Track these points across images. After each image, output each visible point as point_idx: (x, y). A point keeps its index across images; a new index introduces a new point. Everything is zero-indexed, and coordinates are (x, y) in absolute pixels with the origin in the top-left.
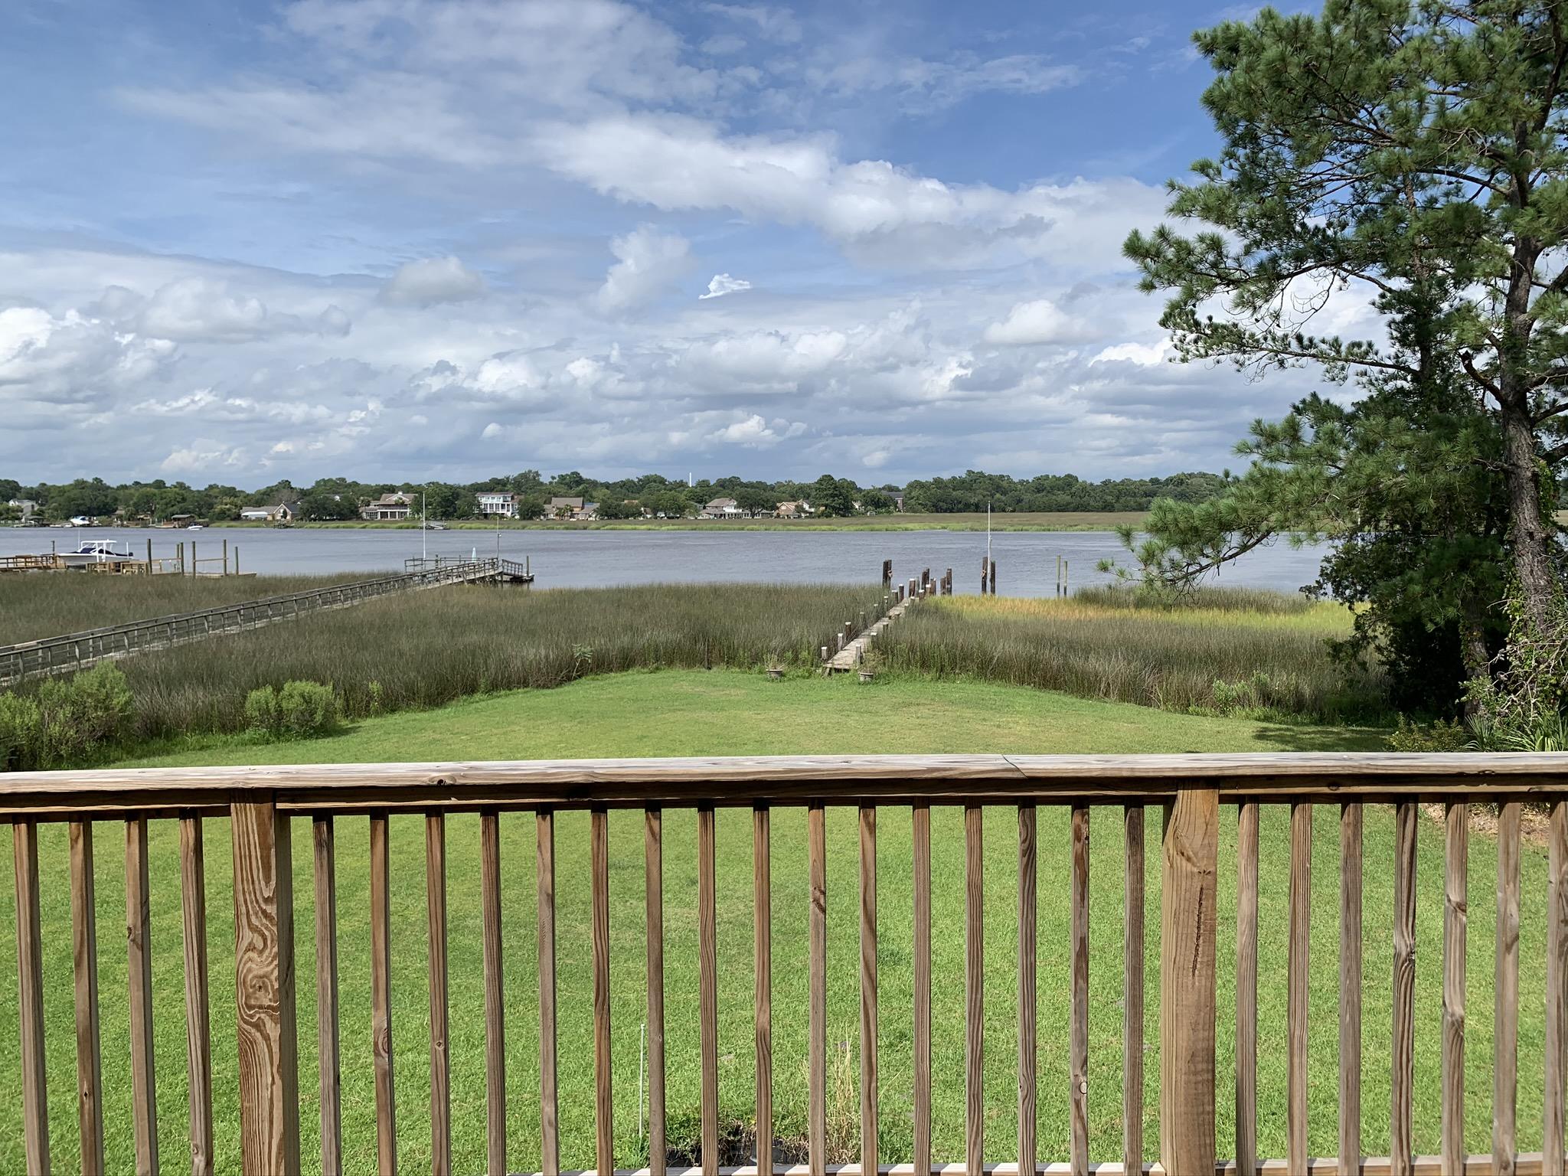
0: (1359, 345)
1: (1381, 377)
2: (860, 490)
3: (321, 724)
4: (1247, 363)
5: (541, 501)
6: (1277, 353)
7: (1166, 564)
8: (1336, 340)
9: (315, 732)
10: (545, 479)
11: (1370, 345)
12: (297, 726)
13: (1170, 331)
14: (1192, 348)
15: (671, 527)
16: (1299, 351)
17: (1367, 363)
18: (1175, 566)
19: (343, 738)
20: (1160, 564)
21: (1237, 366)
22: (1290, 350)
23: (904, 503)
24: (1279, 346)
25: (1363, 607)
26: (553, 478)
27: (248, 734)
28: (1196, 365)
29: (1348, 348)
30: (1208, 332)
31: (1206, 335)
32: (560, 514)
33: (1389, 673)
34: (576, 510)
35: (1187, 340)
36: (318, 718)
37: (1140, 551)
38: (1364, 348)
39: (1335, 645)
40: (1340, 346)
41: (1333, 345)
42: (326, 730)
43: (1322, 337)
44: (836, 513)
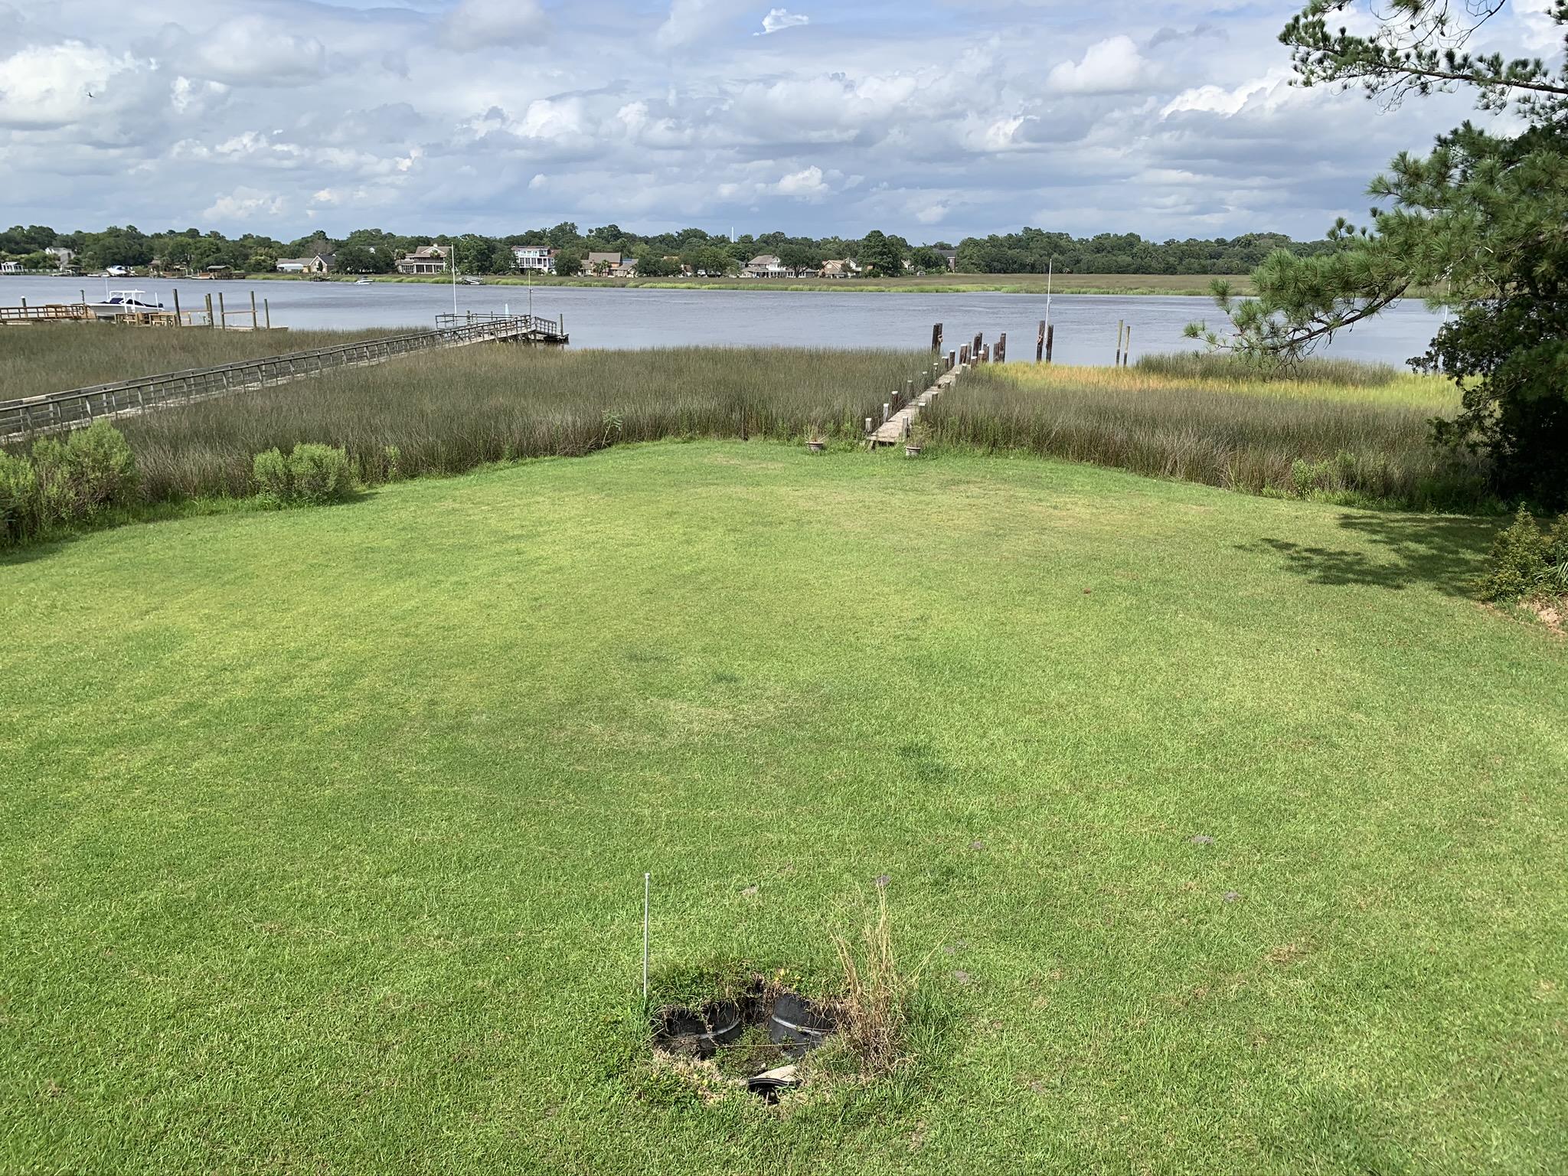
0: (1524, 64)
1: (1549, 104)
2: (910, 248)
3: (335, 490)
4: (1380, 88)
5: (577, 256)
6: (1421, 74)
7: (1266, 329)
8: (1497, 58)
9: (329, 499)
10: (582, 232)
11: (1538, 64)
12: (309, 492)
13: (1291, 48)
14: (1318, 70)
15: (711, 286)
16: (1448, 72)
17: (1532, 87)
18: (1274, 331)
19: (358, 505)
20: (1258, 329)
21: (1368, 92)
22: (1437, 70)
23: (956, 263)
24: (1424, 66)
26: (591, 231)
27: (259, 499)
28: (1320, 86)
29: (1510, 68)
30: (1337, 48)
31: (1336, 52)
32: (598, 270)
34: (614, 267)
35: (1311, 59)
36: (331, 483)
37: (1236, 312)
38: (1530, 68)
39: (1442, 426)
40: (1500, 65)
41: (1492, 64)
42: (341, 496)
43: (1478, 56)
44: (884, 273)
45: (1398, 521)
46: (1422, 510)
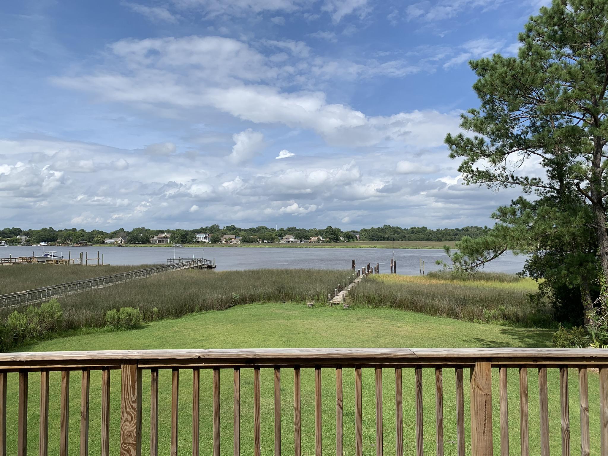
0: (535, 179)
1: (545, 191)
2: (342, 232)
3: (134, 324)
4: (492, 185)
5: (219, 236)
6: (504, 182)
7: (463, 262)
8: (527, 177)
9: (132, 327)
10: (221, 228)
11: (540, 179)
12: (125, 325)
13: (462, 174)
14: (471, 180)
15: (269, 246)
16: (512, 181)
17: (539, 186)
18: (466, 263)
19: (142, 330)
20: (460, 263)
21: (488, 187)
22: (509, 181)
23: (359, 237)
24: (504, 179)
25: (542, 280)
26: (224, 227)
27: (106, 328)
28: (472, 185)
29: (531, 180)
31: (476, 175)
32: (227, 241)
33: (553, 307)
34: (233, 240)
35: (468, 177)
36: (133, 322)
37: (452, 257)
38: (538, 180)
39: (531, 296)
40: (528, 180)
41: (525, 179)
42: (136, 327)
43: (521, 176)
44: (333, 241)
45: (522, 331)
46: (531, 327)
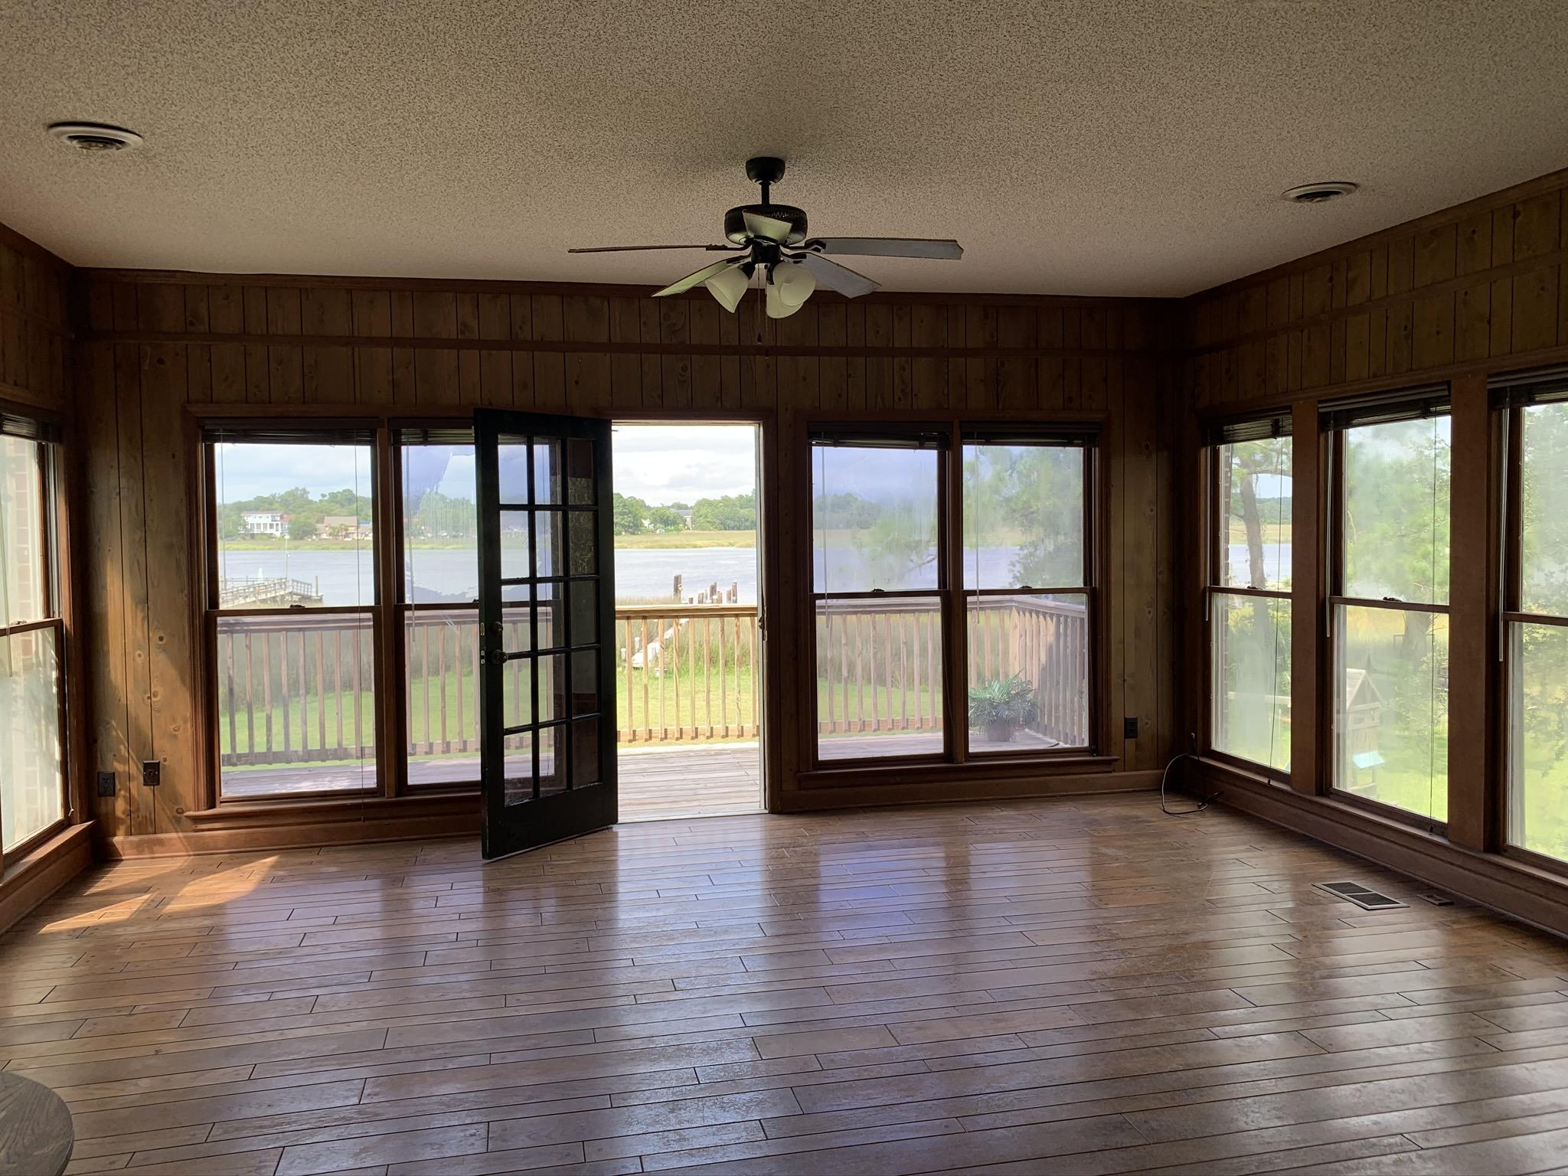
2: (649, 508)
5: (312, 521)
10: (314, 496)
15: (455, 546)
23: (693, 522)
26: (323, 496)
32: (334, 534)
34: (352, 530)
44: (626, 531)
